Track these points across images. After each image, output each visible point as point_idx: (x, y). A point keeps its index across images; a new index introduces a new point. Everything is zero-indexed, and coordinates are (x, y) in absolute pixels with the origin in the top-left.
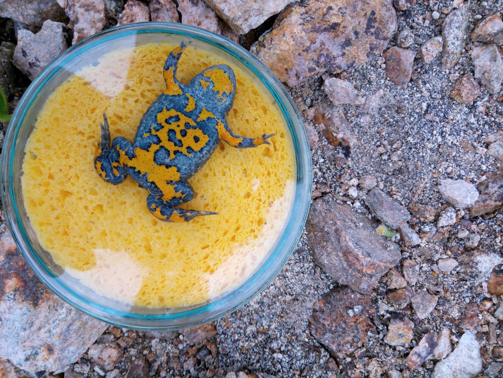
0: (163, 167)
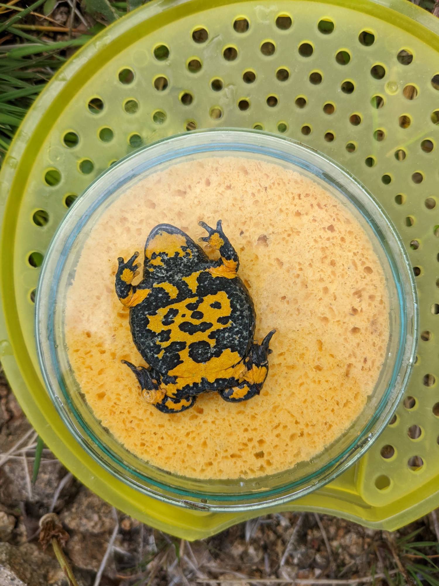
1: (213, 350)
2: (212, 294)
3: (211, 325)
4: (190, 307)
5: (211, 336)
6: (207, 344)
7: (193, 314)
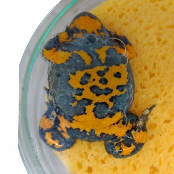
0: (107, 118)
2: (116, 65)
3: (112, 91)
4: (99, 73)
5: (111, 100)
6: (107, 106)
7: (101, 79)
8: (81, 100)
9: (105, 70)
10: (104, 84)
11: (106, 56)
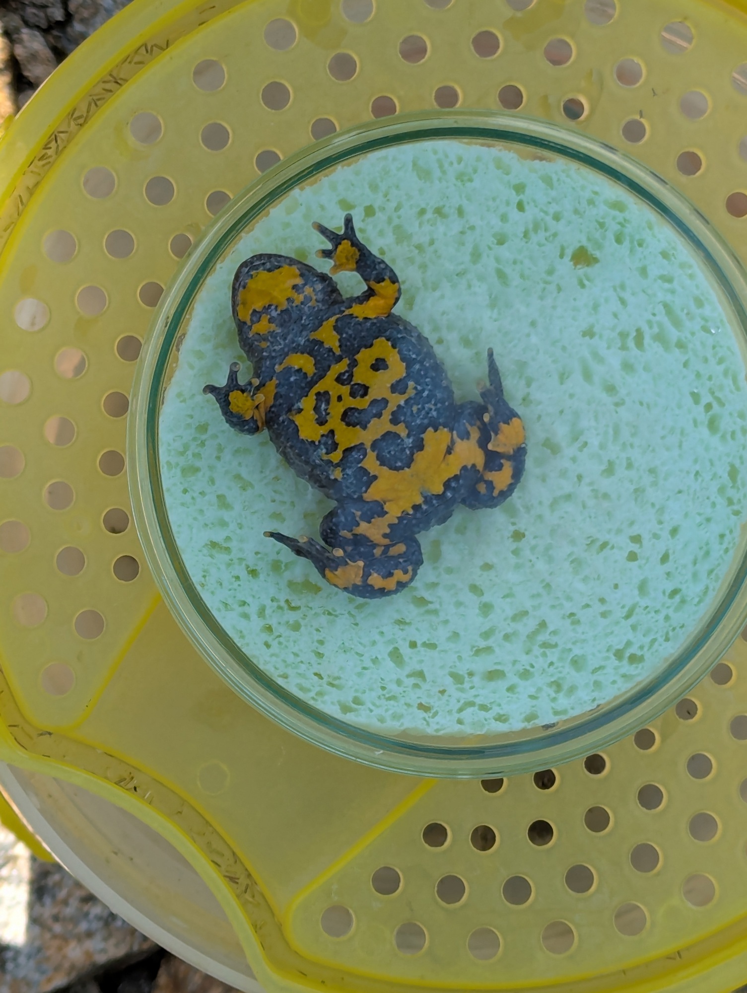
0: (419, 456)
1: (409, 442)
2: (366, 347)
4: (341, 380)
6: (397, 436)
8: (343, 457)
9: (349, 365)
10: (363, 396)
11: (339, 337)
